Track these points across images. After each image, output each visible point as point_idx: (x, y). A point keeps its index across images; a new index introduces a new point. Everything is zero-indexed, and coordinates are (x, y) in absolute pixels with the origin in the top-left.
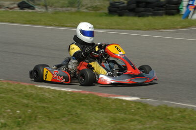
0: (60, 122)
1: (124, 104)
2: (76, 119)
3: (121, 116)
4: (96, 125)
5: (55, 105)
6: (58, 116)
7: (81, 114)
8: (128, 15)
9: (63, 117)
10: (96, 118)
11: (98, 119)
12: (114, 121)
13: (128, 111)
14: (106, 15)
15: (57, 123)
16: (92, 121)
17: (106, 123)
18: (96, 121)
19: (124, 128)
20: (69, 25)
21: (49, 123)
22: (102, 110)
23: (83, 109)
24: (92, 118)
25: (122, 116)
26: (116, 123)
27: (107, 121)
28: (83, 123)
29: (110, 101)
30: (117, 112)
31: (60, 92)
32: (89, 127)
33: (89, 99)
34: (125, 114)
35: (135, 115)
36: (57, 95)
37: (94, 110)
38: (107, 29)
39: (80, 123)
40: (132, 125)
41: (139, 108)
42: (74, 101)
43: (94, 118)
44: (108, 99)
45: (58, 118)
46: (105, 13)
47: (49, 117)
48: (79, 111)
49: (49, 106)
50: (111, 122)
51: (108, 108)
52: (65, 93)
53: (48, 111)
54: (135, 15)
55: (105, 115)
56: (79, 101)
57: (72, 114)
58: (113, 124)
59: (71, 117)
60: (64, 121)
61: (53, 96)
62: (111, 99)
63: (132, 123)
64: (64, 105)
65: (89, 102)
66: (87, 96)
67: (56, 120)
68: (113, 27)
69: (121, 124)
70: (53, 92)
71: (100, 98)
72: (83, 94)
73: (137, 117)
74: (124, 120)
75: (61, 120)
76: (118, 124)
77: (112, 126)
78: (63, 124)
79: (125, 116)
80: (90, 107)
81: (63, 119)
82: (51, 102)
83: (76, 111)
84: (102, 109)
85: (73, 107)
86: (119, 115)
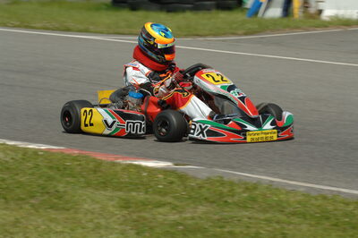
0: (27, 206)
1: (145, 174)
2: (56, 201)
3: (140, 196)
4: (93, 213)
5: (17, 174)
6: (23, 196)
7: (65, 192)
8: (147, 9)
9: (32, 197)
10: (93, 201)
11: (97, 202)
12: (126, 205)
13: (151, 187)
14: (108, 7)
15: (21, 208)
16: (86, 206)
17: (111, 209)
18: (93, 206)
19: (145, 219)
20: (38, 25)
21: (6, 209)
22: (104, 185)
23: (68, 183)
24: (85, 200)
25: (142, 196)
26: (130, 210)
27: (113, 206)
28: (68, 210)
29: (118, 169)
30: (133, 190)
31: (25, 151)
32: (80, 216)
33: (80, 165)
34: (146, 193)
35: (165, 194)
36: (20, 156)
37: (88, 185)
38: (109, 34)
39: (64, 209)
40: (160, 214)
41: (172, 183)
42: (51, 168)
43: (89, 200)
44: (114, 164)
45: (23, 199)
46: (106, 5)
47: (5, 199)
48: (61, 187)
49: (6, 176)
50: (121, 207)
51: (116, 180)
52: (36, 152)
53: (5, 186)
54: (161, 9)
55: (108, 193)
56: (61, 168)
57: (48, 193)
58: (125, 212)
59: (46, 197)
60: (33, 206)
61: (12, 159)
62: (119, 164)
63: (161, 210)
64: (33, 174)
65: (78, 169)
66: (75, 159)
67: (19, 202)
68: (121, 30)
69: (139, 211)
70: (11, 150)
71: (99, 163)
72: (69, 155)
73: (168, 199)
74: (144, 204)
75: (28, 203)
76: (134, 212)
77: (124, 216)
78: (32, 211)
79: (147, 196)
80: (82, 180)
81: (33, 201)
82: (8, 169)
83: (55, 187)
84: (104, 183)
85: (50, 178)
86: (134, 194)
